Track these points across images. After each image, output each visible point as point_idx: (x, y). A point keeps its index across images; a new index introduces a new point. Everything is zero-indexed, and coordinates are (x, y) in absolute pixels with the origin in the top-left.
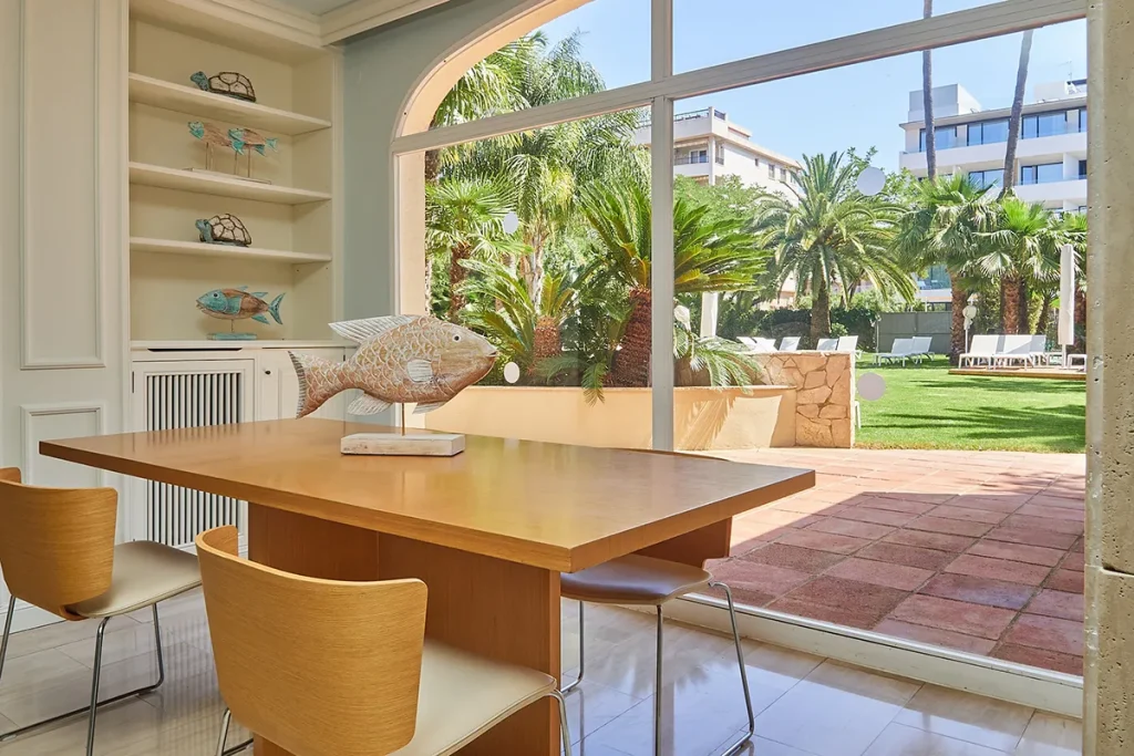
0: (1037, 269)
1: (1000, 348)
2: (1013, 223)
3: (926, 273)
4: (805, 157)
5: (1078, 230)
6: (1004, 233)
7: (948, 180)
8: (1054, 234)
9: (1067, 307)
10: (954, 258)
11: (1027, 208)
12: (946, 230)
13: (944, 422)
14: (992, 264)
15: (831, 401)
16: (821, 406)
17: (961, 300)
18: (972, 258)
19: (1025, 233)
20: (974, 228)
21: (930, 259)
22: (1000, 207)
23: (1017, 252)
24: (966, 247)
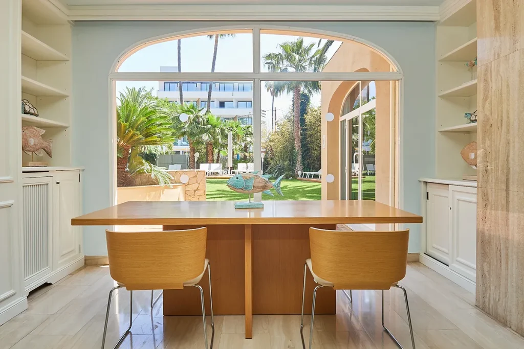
0: (220, 140)
1: (209, 169)
2: (211, 123)
3: (182, 138)
4: (127, 88)
5: (231, 127)
6: (209, 126)
7: (188, 105)
8: (224, 127)
9: (230, 154)
10: (192, 134)
11: (215, 118)
12: (188, 124)
13: (218, 196)
14: (205, 137)
15: (199, 189)
16: (195, 191)
17: (193, 151)
18: (198, 135)
19: (215, 126)
20: (199, 124)
21: (183, 134)
22: (207, 117)
23: (213, 134)
24: (195, 131)
